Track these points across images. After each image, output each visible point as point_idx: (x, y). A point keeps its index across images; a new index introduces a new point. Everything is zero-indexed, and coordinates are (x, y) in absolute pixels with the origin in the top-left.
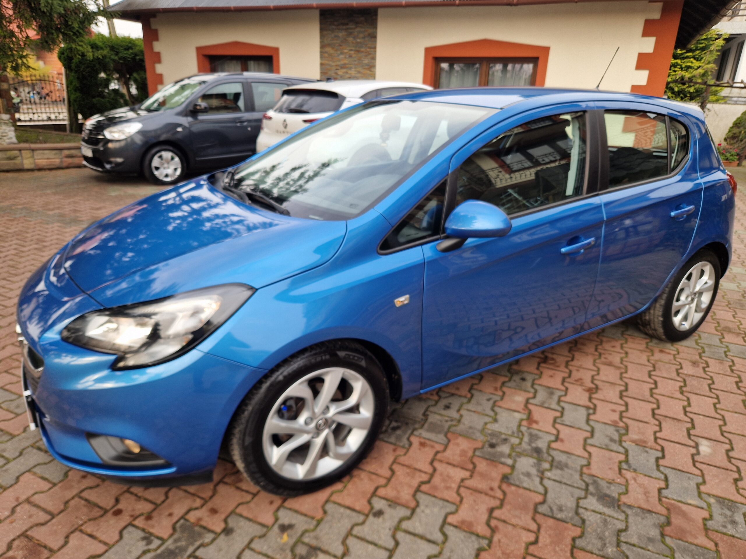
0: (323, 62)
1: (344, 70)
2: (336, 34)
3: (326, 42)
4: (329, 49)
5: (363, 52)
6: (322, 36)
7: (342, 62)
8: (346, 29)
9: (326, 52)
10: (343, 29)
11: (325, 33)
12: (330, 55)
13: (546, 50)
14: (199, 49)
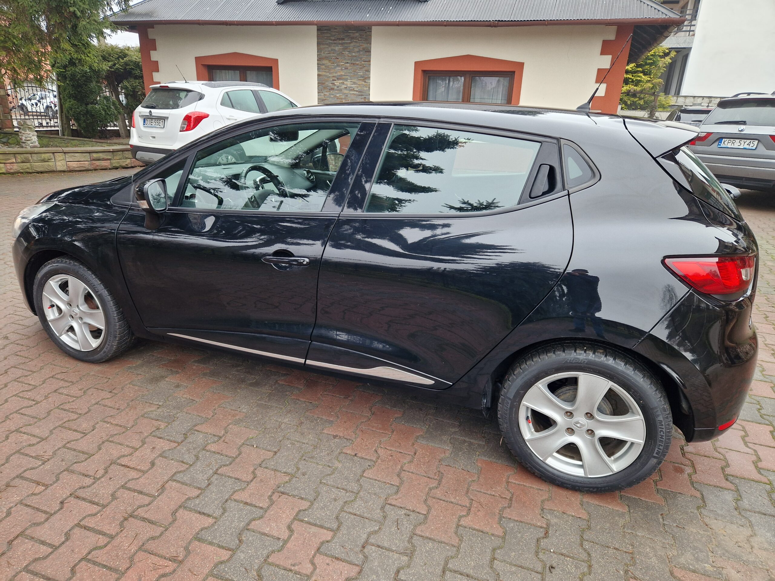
0: (320, 73)
1: (341, 81)
2: (333, 47)
3: (323, 55)
4: (326, 62)
5: (358, 64)
6: (319, 50)
7: (339, 74)
8: (342, 44)
9: (324, 64)
10: (340, 44)
11: (322, 46)
12: (327, 67)
13: (521, 65)
14: (197, 58)
